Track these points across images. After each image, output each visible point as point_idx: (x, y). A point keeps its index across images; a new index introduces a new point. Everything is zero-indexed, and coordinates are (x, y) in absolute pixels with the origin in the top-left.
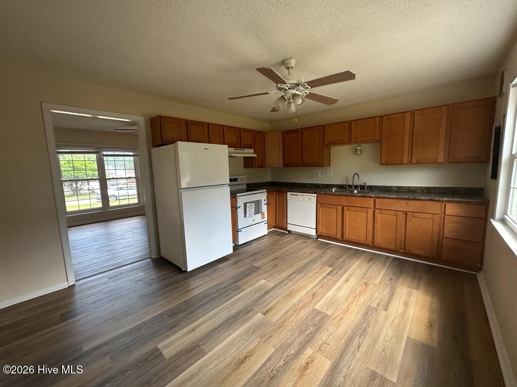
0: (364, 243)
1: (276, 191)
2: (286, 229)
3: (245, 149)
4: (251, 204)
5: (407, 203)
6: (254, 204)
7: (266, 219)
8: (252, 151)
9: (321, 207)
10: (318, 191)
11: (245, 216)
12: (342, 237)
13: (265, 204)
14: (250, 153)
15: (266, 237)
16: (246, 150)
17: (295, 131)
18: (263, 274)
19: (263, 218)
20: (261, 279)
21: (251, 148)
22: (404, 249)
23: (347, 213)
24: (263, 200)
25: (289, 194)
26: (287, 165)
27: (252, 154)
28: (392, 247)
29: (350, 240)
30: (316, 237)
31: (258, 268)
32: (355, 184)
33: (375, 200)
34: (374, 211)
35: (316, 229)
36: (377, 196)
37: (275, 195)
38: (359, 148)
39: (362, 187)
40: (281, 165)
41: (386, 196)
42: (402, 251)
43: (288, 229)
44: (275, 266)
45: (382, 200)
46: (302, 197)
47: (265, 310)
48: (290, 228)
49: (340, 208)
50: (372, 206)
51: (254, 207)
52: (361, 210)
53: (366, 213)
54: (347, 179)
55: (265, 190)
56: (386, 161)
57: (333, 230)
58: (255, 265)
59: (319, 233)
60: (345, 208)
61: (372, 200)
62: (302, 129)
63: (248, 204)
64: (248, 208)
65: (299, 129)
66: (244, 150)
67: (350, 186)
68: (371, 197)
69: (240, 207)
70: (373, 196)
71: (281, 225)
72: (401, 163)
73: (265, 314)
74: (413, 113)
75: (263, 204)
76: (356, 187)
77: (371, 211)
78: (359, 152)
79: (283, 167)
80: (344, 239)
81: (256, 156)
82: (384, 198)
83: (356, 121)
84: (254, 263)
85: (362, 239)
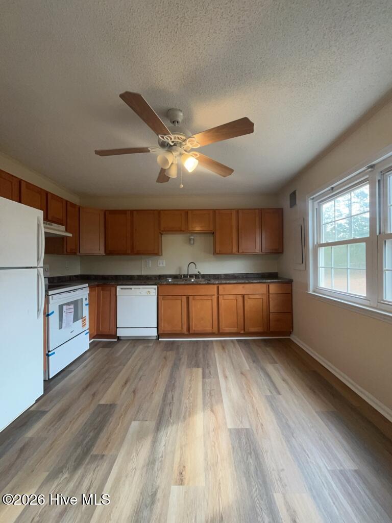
0: (211, 332)
1: (98, 286)
2: (114, 336)
3: (53, 224)
4: (69, 307)
5: (243, 287)
6: (72, 306)
7: (87, 326)
8: (63, 228)
9: (163, 299)
10: (158, 281)
11: (61, 327)
12: (189, 330)
13: (86, 305)
14: (59, 230)
15: (88, 354)
16: (55, 226)
17: (124, 212)
18: (126, 412)
19: (84, 325)
20: (130, 423)
21: (62, 224)
22: (244, 330)
23: (192, 302)
24: (84, 300)
25: (118, 288)
26: (111, 252)
27: (62, 231)
28: (234, 330)
29: (196, 332)
30: (155, 338)
31: (111, 405)
32: (190, 273)
33: (218, 288)
34: (218, 298)
35: (157, 327)
36: (220, 282)
37: (97, 291)
38: (192, 237)
39: (197, 276)
40: (102, 252)
41: (228, 282)
42: (242, 332)
43: (118, 335)
44: (134, 392)
45: (224, 286)
46: (138, 291)
47: (176, 475)
48: (120, 333)
49: (184, 299)
50: (216, 293)
51: (73, 310)
52: (205, 298)
53: (211, 301)
54: (180, 269)
55: (87, 285)
56: (220, 251)
57: (179, 324)
58: (102, 402)
59: (161, 332)
60: (191, 298)
61: (215, 286)
62: (132, 211)
63: (65, 307)
64: (64, 314)
65: (128, 210)
66: (51, 225)
67: (185, 276)
68: (214, 284)
69: (53, 312)
70: (217, 282)
71: (107, 332)
72: (231, 253)
73: (181, 482)
74: (238, 211)
75: (84, 305)
76: (191, 276)
77: (215, 298)
78: (192, 242)
79: (104, 254)
80: (191, 332)
81: (71, 235)
82: (226, 284)
83: (192, 210)
84: (99, 400)
85: (209, 329)
